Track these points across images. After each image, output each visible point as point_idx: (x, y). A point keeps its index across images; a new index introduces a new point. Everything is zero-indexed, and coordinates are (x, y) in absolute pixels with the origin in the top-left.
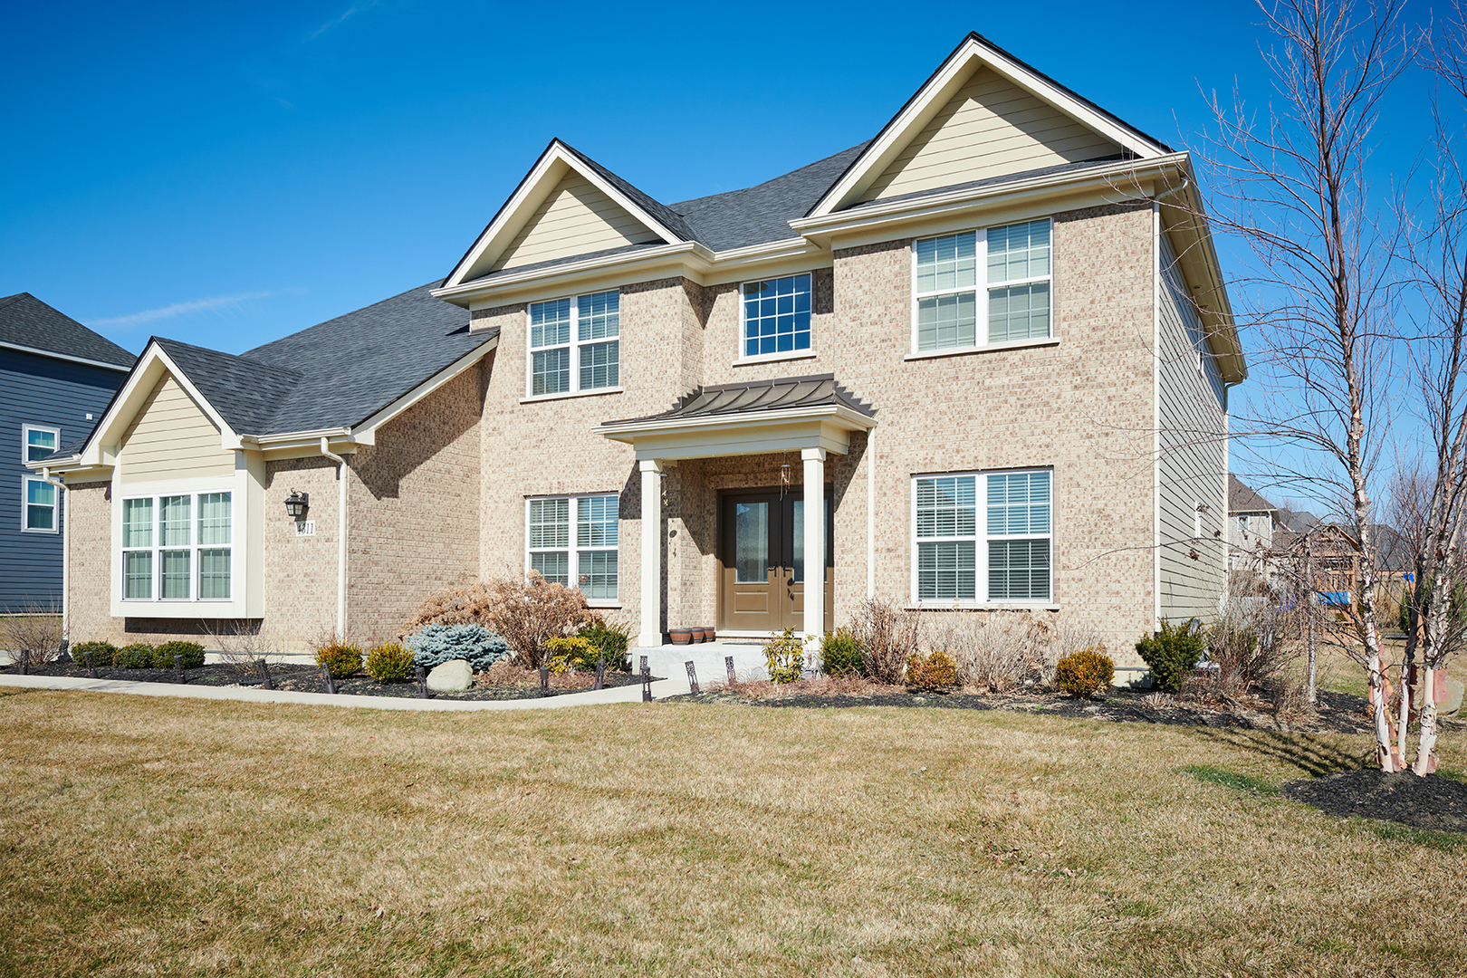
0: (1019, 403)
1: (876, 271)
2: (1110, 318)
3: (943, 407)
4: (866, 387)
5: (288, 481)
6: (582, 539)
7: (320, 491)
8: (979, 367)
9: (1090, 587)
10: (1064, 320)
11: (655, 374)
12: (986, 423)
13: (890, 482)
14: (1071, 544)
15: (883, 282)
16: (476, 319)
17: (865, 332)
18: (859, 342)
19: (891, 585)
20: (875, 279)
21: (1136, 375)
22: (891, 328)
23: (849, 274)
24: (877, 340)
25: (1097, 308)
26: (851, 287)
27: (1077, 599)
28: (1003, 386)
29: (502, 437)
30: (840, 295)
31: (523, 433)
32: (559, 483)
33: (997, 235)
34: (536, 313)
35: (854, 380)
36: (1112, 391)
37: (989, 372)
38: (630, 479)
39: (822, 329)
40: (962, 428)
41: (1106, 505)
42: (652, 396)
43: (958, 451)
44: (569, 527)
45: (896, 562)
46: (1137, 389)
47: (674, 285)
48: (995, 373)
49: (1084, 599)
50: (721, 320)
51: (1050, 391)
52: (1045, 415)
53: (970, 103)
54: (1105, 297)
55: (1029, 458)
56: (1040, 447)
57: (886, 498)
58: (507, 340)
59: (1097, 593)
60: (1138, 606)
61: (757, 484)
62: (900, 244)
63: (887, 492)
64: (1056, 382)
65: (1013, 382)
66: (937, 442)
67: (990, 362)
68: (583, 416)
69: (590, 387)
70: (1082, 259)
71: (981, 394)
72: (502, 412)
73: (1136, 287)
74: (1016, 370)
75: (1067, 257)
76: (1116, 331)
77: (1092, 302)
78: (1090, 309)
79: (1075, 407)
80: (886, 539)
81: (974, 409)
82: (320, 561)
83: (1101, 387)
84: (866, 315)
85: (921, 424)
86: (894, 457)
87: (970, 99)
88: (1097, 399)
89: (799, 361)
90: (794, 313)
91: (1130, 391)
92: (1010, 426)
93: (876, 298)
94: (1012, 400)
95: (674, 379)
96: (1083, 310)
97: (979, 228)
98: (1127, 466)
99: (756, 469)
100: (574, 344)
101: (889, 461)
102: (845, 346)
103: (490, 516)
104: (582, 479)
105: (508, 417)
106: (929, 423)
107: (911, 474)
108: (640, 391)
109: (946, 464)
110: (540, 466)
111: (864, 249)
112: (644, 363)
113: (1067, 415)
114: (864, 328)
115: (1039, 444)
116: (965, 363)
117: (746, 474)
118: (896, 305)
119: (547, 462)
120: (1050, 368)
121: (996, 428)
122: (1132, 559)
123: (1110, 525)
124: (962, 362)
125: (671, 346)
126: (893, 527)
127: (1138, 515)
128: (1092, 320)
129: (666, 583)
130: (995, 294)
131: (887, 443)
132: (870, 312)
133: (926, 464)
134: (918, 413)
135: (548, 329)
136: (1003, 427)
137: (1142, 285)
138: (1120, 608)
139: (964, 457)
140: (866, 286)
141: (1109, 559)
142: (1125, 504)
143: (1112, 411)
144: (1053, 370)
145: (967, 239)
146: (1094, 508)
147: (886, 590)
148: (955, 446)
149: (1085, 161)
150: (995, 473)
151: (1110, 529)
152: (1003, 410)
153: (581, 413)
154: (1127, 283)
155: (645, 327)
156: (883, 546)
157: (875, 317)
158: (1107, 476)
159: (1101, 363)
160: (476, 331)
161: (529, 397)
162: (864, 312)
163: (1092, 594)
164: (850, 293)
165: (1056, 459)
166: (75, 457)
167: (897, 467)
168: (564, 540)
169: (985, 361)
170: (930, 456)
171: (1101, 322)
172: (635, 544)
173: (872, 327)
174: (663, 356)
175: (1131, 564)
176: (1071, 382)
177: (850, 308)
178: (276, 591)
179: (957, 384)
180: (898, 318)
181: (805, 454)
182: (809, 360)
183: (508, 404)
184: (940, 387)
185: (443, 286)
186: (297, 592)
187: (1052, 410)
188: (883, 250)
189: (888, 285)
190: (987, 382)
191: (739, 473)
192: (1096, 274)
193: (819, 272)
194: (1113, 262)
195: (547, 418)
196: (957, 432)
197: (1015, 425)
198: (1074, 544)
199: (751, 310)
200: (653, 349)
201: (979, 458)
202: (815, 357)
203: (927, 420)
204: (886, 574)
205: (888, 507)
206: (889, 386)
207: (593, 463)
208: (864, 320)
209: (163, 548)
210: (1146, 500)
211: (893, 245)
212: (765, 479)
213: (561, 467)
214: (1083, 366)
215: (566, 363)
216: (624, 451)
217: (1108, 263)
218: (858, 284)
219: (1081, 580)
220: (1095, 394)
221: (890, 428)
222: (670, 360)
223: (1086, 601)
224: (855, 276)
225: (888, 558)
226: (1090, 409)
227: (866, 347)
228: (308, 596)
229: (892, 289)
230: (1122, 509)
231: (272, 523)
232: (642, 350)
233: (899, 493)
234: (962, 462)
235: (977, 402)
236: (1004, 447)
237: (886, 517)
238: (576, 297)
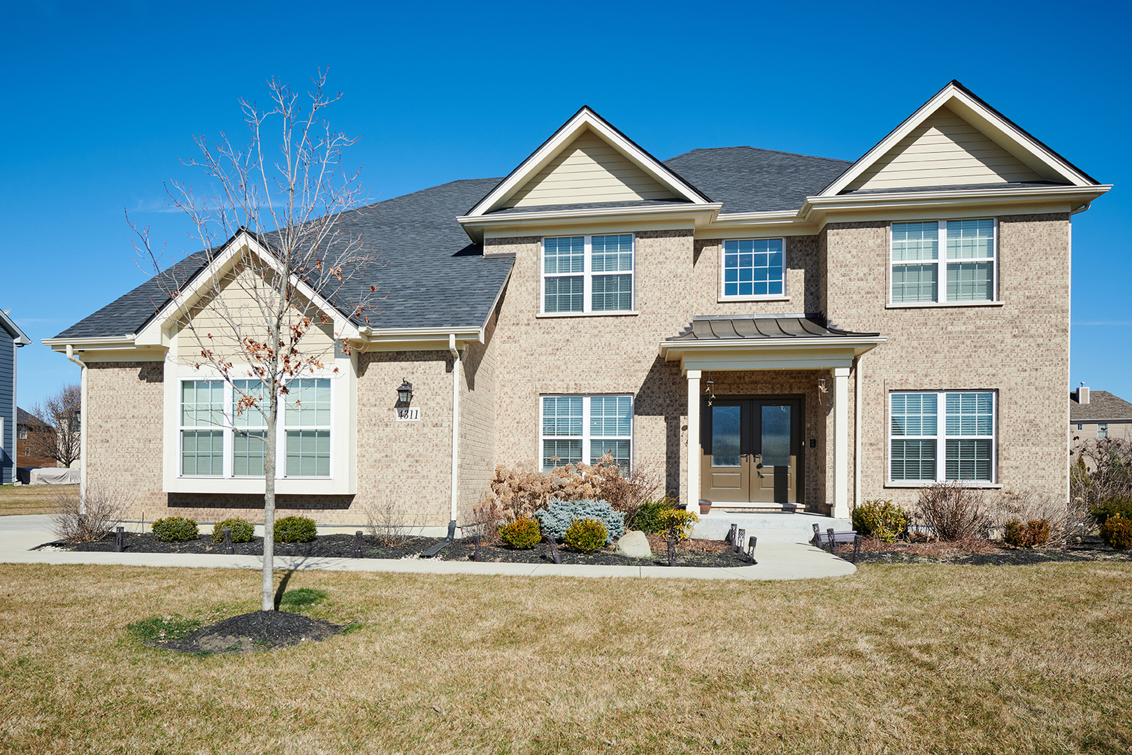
0: (973, 344)
1: (862, 242)
2: (1039, 291)
3: (915, 343)
4: (854, 325)
6: (594, 430)
8: (943, 317)
9: (1024, 473)
10: (1007, 289)
11: (669, 302)
12: (948, 357)
13: (872, 395)
14: (1010, 444)
15: (868, 250)
16: (489, 245)
17: (854, 285)
18: (848, 292)
19: (873, 469)
20: (861, 247)
21: (1058, 331)
22: (874, 284)
23: (840, 242)
24: (863, 292)
25: (1030, 283)
26: (842, 251)
27: (1014, 480)
28: (961, 332)
29: (517, 345)
30: (833, 257)
31: (538, 342)
32: (576, 384)
33: (953, 224)
34: (550, 244)
35: (844, 320)
36: (1040, 341)
37: (951, 321)
38: (644, 384)
39: (794, 280)
40: (930, 359)
41: (1035, 417)
42: (666, 320)
43: (926, 376)
44: (584, 420)
45: (877, 453)
46: (1058, 340)
47: (686, 235)
48: (955, 322)
49: (1019, 481)
50: (707, 267)
51: (996, 337)
52: (992, 354)
53: (933, 130)
54: (1036, 277)
55: (981, 383)
56: (988, 375)
57: (869, 407)
58: (522, 266)
59: (1029, 476)
60: (1057, 486)
61: (739, 392)
62: (883, 224)
63: (870, 402)
64: (1001, 332)
65: (969, 330)
66: (910, 368)
67: (952, 314)
68: (600, 332)
70: (1020, 249)
71: (944, 336)
72: (518, 324)
73: (1058, 272)
74: (970, 322)
75: (1009, 247)
76: (1043, 300)
77: (1026, 279)
78: (1025, 284)
79: (1014, 350)
80: (869, 436)
81: (939, 346)
82: (427, 444)
83: (1033, 337)
84: (854, 273)
85: (897, 355)
86: (876, 378)
87: (933, 128)
88: (1029, 345)
89: (774, 303)
90: (768, 267)
91: (1053, 341)
92: (966, 360)
93: (862, 261)
94: (968, 342)
95: (686, 308)
96: (1020, 284)
97: (941, 220)
98: (1050, 391)
100: (588, 274)
101: (872, 380)
102: (836, 294)
103: (504, 409)
104: (599, 382)
105: (523, 328)
106: (904, 354)
107: (890, 390)
108: (654, 315)
109: (918, 384)
110: (556, 370)
111: (853, 225)
112: (658, 294)
113: (1008, 355)
114: (853, 283)
115: (987, 374)
116: (932, 313)
117: (729, 384)
118: (879, 268)
119: (563, 367)
120: (996, 322)
121: (956, 361)
122: (1053, 454)
123: (1038, 431)
124: (930, 313)
125: (683, 283)
126: (875, 428)
127: (1057, 425)
128: (1027, 291)
130: (951, 267)
131: (870, 367)
132: (858, 271)
133: (902, 384)
134: (895, 347)
135: (561, 259)
136: (961, 361)
137: (1062, 271)
138: (1045, 487)
139: (931, 380)
140: (854, 252)
141: (1037, 454)
142: (1049, 417)
143: (1040, 354)
144: (998, 323)
145: (933, 225)
146: (1027, 419)
147: (869, 473)
148: (924, 372)
149: (1022, 182)
150: (952, 392)
151: (1038, 434)
152: (961, 348)
153: (598, 330)
154: (1051, 269)
155: (659, 266)
156: (866, 441)
157: (861, 275)
158: (1036, 398)
159: (1033, 321)
160: (490, 255)
161: (542, 313)
162: (852, 270)
163: (1025, 477)
164: (841, 256)
165: (1000, 384)
167: (878, 385)
168: (579, 431)
169: (947, 314)
170: (905, 378)
171: (1033, 293)
172: (649, 435)
173: (859, 282)
174: (676, 290)
175: (1052, 457)
176: (1011, 332)
177: (841, 266)
179: (926, 328)
180: (880, 277)
181: (838, 372)
182: (783, 303)
183: (524, 318)
184: (912, 330)
185: (467, 214)
187: (997, 350)
188: (868, 227)
189: (872, 253)
190: (949, 328)
192: (1030, 260)
193: (792, 238)
194: (1041, 253)
195: (563, 331)
196: (926, 362)
197: (970, 359)
198: (1013, 443)
200: (667, 284)
201: (944, 381)
202: (788, 300)
203: (902, 352)
204: (869, 462)
205: (871, 414)
206: (872, 326)
207: (609, 370)
208: (852, 277)
210: (1063, 415)
212: (746, 389)
213: (578, 372)
214: (1020, 322)
215: (581, 288)
216: (639, 362)
217: (1038, 254)
218: (847, 250)
219: (1017, 468)
220: (1028, 342)
221: (873, 356)
222: (683, 294)
223: (1021, 482)
224: (845, 244)
225: (871, 450)
226: (1024, 352)
227: (854, 296)
229: (876, 256)
230: (1046, 420)
231: (367, 409)
232: (656, 284)
233: (880, 403)
234: (930, 383)
235: (941, 341)
236: (962, 375)
237: (869, 421)
238: (591, 236)
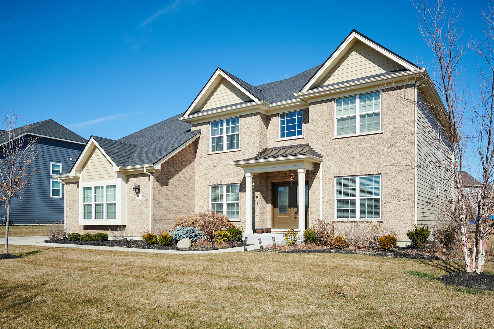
0: (370, 153)
1: (323, 109)
2: (400, 124)
3: (345, 154)
4: (320, 148)
5: (134, 181)
6: (228, 199)
7: (144, 184)
8: (357, 141)
9: (393, 214)
10: (385, 125)
11: (251, 144)
12: (359, 160)
13: (328, 180)
14: (387, 200)
15: (325, 113)
16: (193, 127)
17: (319, 130)
18: (317, 133)
19: (328, 213)
20: (322, 112)
21: (409, 143)
22: (328, 128)
23: (314, 111)
24: (323, 133)
25: (396, 121)
26: (315, 115)
27: (389, 218)
28: (365, 147)
29: (202, 166)
30: (311, 118)
31: (208, 164)
32: (220, 181)
33: (362, 97)
34: (213, 124)
35: (316, 146)
36: (401, 149)
37: (360, 143)
38: (243, 179)
39: (306, 129)
40: (351, 161)
41: (399, 187)
42: (250, 152)
43: (350, 169)
44: (224, 195)
45: (329, 206)
46: (409, 148)
47: (257, 115)
48: (362, 143)
49: (391, 218)
50: (273, 126)
51: (380, 149)
52: (378, 157)
53: (354, 53)
54: (398, 117)
55: (373, 171)
56: (377, 167)
57: (326, 185)
58: (203, 134)
59: (396, 216)
60: (409, 220)
61: (284, 180)
62: (331, 100)
63: (327, 183)
64: (382, 146)
65: (368, 146)
66: (343, 166)
67: (360, 139)
68: (228, 158)
69: (230, 149)
70: (391, 105)
71: (357, 150)
72: (202, 157)
73: (409, 114)
74: (369, 142)
75: (386, 104)
76: (402, 128)
77: (394, 119)
78: (393, 121)
79: (388, 154)
80: (326, 198)
81: (355, 155)
82: (144, 207)
83: (397, 147)
84: (320, 124)
85: (338, 160)
86: (329, 171)
87: (354, 52)
88: (396, 151)
89: (298, 140)
90: (296, 124)
91: (407, 148)
92: (367, 160)
93: (323, 118)
94: (368, 152)
95: (257, 146)
96: (391, 122)
97: (357, 95)
98: (406, 173)
99: (284, 176)
100: (225, 135)
101: (327, 173)
102: (313, 134)
103: (198, 192)
104: (228, 179)
105: (204, 159)
106: (340, 160)
107: (334, 177)
108: (246, 150)
109: (346, 174)
110: (214, 175)
111: (319, 102)
112: (247, 141)
113: (386, 157)
114: (319, 129)
115: (376, 166)
116: (352, 140)
117: (281, 177)
118: (329, 121)
119: (216, 174)
120: (380, 141)
121: (362, 161)
122: (407, 204)
123: (400, 193)
124: (351, 139)
125: (256, 135)
126: (329, 194)
127: (409, 190)
128: (394, 125)
129: (255, 213)
130: (362, 116)
131: (326, 166)
132: (321, 123)
133: (339, 174)
134: (336, 157)
135: (216, 130)
136: (364, 161)
137: (411, 113)
138: (403, 221)
139: (352, 171)
140: (319, 115)
141: (400, 205)
142: (405, 186)
143: (401, 155)
144: (381, 142)
145: (352, 98)
146: (395, 188)
147: (326, 215)
148: (349, 167)
149: (392, 72)
150: (362, 176)
151: (400, 195)
152: (364, 155)
153: (227, 158)
154: (406, 113)
155: (248, 129)
156: (325, 201)
157: (322, 125)
158: (399, 177)
159: (397, 139)
160: (193, 131)
161: (210, 152)
162: (319, 123)
163: (394, 216)
164: (314, 117)
165: (382, 171)
166: (68, 174)
167: (330, 175)
168: (222, 199)
169: (359, 139)
170: (341, 171)
171: (397, 126)
172: (245, 200)
173: (321, 128)
174: (254, 138)
175: (407, 206)
176: (387, 146)
177: (314, 122)
178: (130, 216)
179: (349, 147)
180: (330, 125)
181: (299, 171)
182: (302, 139)
183: (204, 155)
184: (344, 148)
185: (183, 116)
186: (137, 217)
187: (381, 155)
188: (325, 103)
189: (327, 114)
190: (359, 146)
191: (279, 177)
192: (396, 109)
193: (305, 110)
194: (401, 105)
195: (216, 159)
196: (349, 163)
197: (369, 160)
198: (388, 200)
199: (283, 122)
200: (250, 136)
201: (357, 171)
202: (303, 138)
203: (339, 159)
204: (326, 210)
205: (327, 188)
206: (327, 148)
207: (231, 174)
208: (319, 126)
209: (95, 203)
210: (412, 185)
211: (328, 101)
212: (287, 179)
213: (221, 175)
214: (391, 140)
215: (222, 141)
216: (241, 170)
217: (399, 106)
218: (316, 114)
219: (390, 212)
220: (395, 150)
221: (327, 161)
222: (256, 140)
223: (392, 219)
224: (316, 111)
225: (327, 205)
226: (393, 155)
227: (320, 135)
228: (140, 218)
229: (328, 115)
230: (404, 188)
231: (129, 195)
232: (247, 137)
233: (330, 183)
234: (351, 173)
235: (356, 153)
236: (365, 168)
237: (326, 191)
238: (226, 119)
